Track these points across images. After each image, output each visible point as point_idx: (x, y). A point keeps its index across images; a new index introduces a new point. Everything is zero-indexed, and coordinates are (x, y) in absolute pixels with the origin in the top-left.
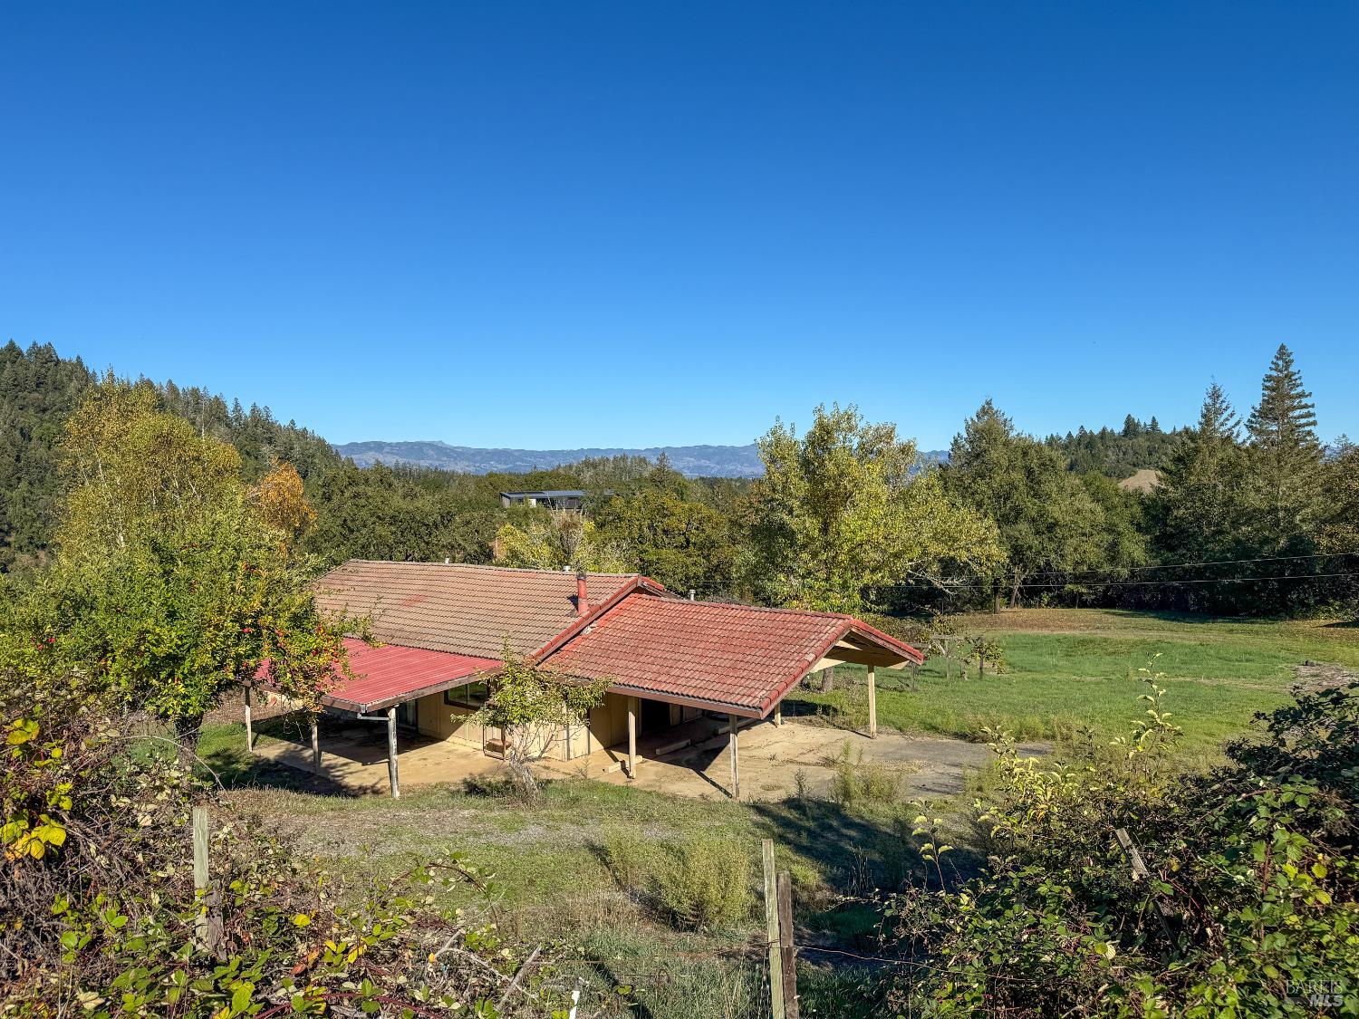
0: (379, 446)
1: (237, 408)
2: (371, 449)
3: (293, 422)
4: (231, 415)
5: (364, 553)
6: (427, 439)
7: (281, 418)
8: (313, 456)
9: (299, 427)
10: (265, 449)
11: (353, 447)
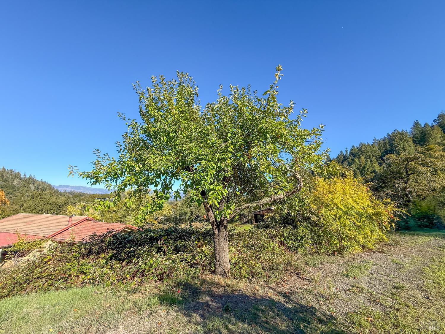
2: (65, 187)
3: (42, 179)
4: (22, 176)
6: (81, 186)
8: (46, 188)
9: (43, 181)
11: (60, 186)
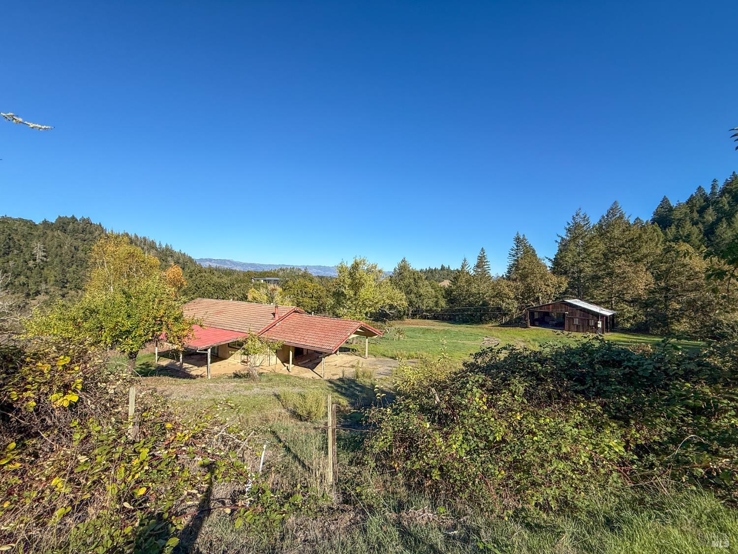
0: (210, 260)
1: (160, 245)
2: (208, 261)
3: (180, 251)
4: (158, 247)
5: (203, 296)
6: (227, 259)
7: (176, 249)
9: (182, 252)
10: (169, 259)
11: (201, 260)
